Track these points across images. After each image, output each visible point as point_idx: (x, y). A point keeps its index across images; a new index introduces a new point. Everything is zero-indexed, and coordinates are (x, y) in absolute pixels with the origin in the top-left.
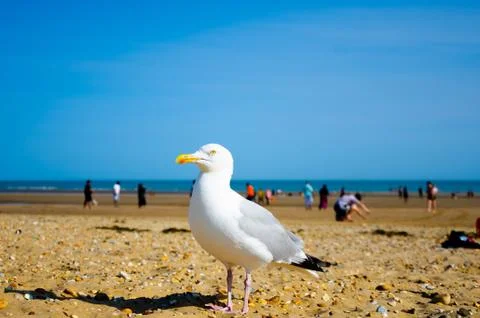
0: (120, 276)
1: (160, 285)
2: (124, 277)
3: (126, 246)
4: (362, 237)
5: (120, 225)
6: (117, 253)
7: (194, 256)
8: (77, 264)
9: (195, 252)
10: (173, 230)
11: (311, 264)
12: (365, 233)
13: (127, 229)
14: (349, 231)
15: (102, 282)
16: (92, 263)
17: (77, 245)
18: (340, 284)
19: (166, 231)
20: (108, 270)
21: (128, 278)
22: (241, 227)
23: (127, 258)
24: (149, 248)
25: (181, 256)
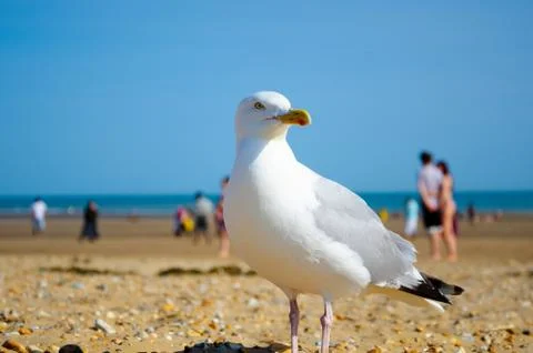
0: (96, 328)
1: (169, 338)
2: (104, 330)
3: (99, 292)
4: (513, 281)
5: (81, 265)
6: (84, 301)
7: (220, 304)
8: (15, 315)
9: (222, 298)
10: (176, 272)
11: (431, 289)
12: (516, 275)
13: (95, 272)
14: (487, 272)
15: (66, 336)
16: (42, 313)
17: (11, 290)
18: (483, 339)
19: (164, 273)
20: (72, 321)
21: (111, 331)
22: (319, 225)
23: (102, 308)
24: (139, 294)
25: (197, 303)
